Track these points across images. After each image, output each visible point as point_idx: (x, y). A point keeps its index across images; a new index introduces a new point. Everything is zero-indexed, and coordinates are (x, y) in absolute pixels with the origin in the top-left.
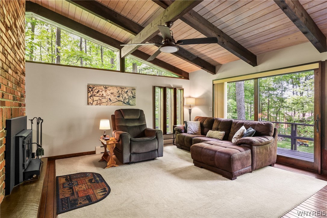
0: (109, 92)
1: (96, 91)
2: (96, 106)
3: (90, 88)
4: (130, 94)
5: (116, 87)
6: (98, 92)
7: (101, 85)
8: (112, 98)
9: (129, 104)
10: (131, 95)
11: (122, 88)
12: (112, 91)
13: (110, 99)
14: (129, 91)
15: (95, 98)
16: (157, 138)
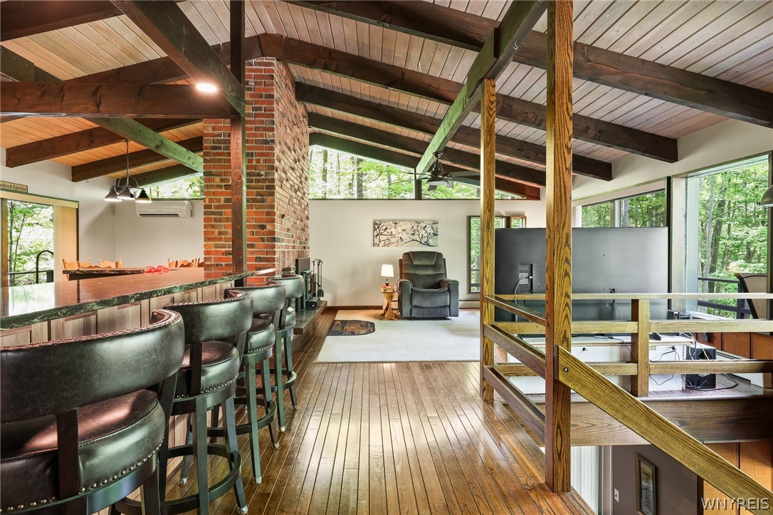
0: (399, 229)
1: (384, 228)
2: (386, 247)
3: (376, 225)
4: (429, 230)
5: (410, 221)
6: (385, 230)
7: (389, 221)
8: (404, 236)
9: (428, 245)
10: (432, 231)
11: (418, 222)
12: (403, 227)
13: (401, 238)
14: (428, 226)
15: (383, 238)
16: (449, 290)
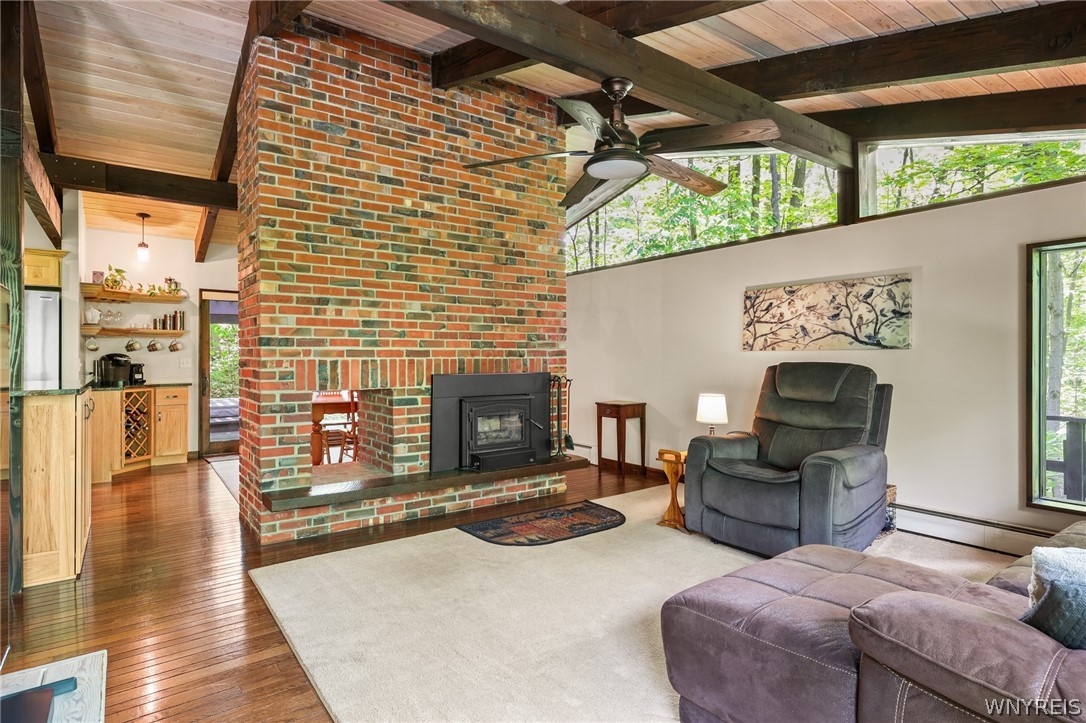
0: (800, 305)
1: (764, 306)
2: (763, 352)
3: (751, 299)
4: (881, 302)
5: (827, 282)
6: (767, 310)
7: (776, 287)
8: (812, 323)
9: (878, 344)
10: (889, 306)
11: (848, 284)
12: (810, 301)
13: (803, 328)
14: (878, 290)
15: (762, 329)
16: (800, 481)
